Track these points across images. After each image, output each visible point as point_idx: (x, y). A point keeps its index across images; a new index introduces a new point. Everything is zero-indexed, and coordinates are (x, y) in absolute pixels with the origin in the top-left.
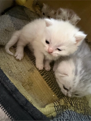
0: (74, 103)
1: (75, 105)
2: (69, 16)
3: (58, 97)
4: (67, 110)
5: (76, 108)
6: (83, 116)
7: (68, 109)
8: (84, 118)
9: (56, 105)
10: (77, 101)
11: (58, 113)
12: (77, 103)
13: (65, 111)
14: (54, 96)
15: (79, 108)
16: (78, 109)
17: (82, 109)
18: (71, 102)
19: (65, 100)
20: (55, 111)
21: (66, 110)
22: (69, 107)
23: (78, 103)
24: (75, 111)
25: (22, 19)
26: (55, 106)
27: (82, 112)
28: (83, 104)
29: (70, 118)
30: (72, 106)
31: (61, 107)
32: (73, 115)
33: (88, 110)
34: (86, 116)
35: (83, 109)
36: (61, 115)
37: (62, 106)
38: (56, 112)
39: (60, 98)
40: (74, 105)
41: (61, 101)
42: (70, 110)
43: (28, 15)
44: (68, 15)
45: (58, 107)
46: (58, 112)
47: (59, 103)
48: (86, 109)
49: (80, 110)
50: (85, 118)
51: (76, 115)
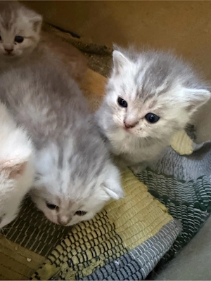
1: (79, 260)
14: (29, 260)
17: (98, 255)
23: (89, 247)
49: (94, 260)
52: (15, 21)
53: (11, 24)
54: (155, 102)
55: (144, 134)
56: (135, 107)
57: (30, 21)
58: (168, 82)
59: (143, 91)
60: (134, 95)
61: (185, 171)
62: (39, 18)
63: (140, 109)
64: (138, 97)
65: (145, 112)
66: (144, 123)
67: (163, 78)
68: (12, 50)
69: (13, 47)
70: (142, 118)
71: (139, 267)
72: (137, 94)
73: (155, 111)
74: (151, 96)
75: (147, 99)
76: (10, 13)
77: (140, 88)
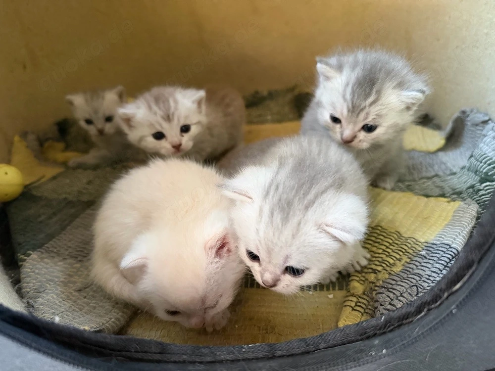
0: (376, 265)
1: (381, 266)
2: (160, 113)
3: (341, 289)
4: (376, 288)
5: (388, 269)
6: (411, 266)
7: (378, 285)
8: (415, 267)
9: (353, 304)
10: (377, 255)
11: (370, 312)
12: (380, 259)
13: (376, 294)
14: (331, 296)
15: (392, 261)
16: (394, 265)
17: (398, 257)
18: (370, 270)
19: (358, 279)
20: (362, 315)
21: (376, 290)
22: (375, 281)
23: (384, 256)
24: (390, 274)
25: (68, 225)
26: (353, 309)
27: (403, 262)
28: (391, 247)
29: (394, 293)
30: (378, 273)
31: (365, 297)
32: (394, 282)
33: (409, 246)
34: (416, 259)
35: (401, 253)
36: (377, 308)
37: (364, 293)
38: (365, 314)
39: (347, 285)
40: (380, 268)
41: (354, 288)
42: (381, 282)
43: (65, 199)
44: (155, 114)
45: (359, 304)
46: (367, 311)
47: (353, 295)
48: (406, 248)
49: (398, 262)
50: (418, 264)
51: (398, 279)
52: (176, 109)
53: (173, 114)
54: (368, 114)
55: (365, 145)
56: (349, 123)
57: (193, 102)
58: (377, 92)
59: (353, 107)
60: (345, 112)
61: (449, 164)
62: (202, 93)
63: (355, 123)
64: (350, 114)
65: (361, 125)
66: (362, 135)
67: (371, 90)
68: (180, 145)
69: (180, 141)
70: (359, 131)
71: (448, 245)
72: (349, 111)
73: (370, 121)
74: (362, 110)
75: (359, 113)
76: (168, 101)
77: (350, 105)
